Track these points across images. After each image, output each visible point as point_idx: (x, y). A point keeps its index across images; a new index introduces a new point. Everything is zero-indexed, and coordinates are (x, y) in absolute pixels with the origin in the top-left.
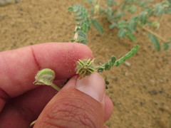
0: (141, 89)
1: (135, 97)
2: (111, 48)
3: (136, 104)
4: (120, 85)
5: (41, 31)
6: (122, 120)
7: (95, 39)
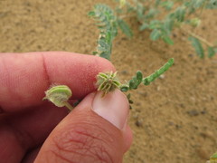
0: (177, 108)
1: (170, 118)
2: (140, 55)
3: (170, 127)
4: (150, 102)
5: (53, 31)
6: (151, 147)
7: (119, 43)
